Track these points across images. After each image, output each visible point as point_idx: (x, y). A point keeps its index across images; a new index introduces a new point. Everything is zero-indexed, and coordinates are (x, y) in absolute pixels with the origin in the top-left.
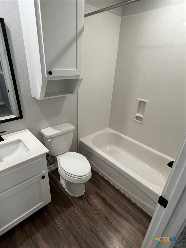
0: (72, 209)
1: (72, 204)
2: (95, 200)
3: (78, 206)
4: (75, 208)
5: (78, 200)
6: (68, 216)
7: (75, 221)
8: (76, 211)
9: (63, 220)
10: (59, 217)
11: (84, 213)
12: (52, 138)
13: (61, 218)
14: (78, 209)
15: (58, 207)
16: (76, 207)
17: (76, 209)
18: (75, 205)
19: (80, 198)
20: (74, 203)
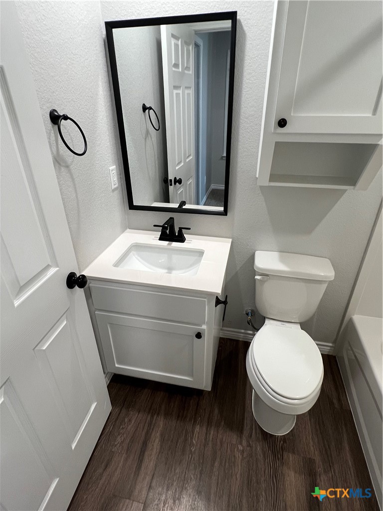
0: (233, 438)
1: (240, 430)
2: (292, 474)
3: (249, 445)
4: (241, 444)
5: (258, 435)
6: (219, 443)
7: (221, 464)
8: (238, 448)
9: (206, 439)
10: (204, 429)
11: (249, 470)
12: (266, 275)
13: (206, 434)
14: (243, 451)
15: (216, 411)
16: (244, 443)
17: (240, 448)
18: (244, 438)
19: (266, 436)
20: (246, 433)
